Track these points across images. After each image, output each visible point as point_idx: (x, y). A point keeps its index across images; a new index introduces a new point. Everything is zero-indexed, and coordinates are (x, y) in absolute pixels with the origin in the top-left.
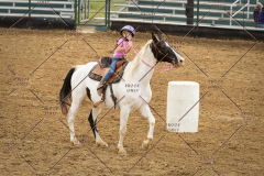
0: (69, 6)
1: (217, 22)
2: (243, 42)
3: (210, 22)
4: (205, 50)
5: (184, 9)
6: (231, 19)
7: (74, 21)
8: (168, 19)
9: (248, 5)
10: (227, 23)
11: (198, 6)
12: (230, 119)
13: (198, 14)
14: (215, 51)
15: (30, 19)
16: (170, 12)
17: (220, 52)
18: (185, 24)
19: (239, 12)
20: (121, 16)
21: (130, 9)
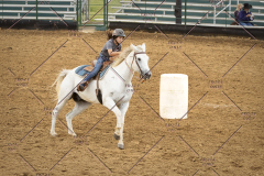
0: (71, 9)
1: (203, 21)
2: (226, 38)
3: (196, 21)
4: (192, 46)
5: (173, 10)
6: (215, 18)
7: (76, 22)
8: (159, 19)
9: (229, 5)
10: (211, 21)
11: (186, 8)
12: (215, 106)
13: (186, 14)
14: (201, 46)
15: (37, 21)
16: (161, 13)
17: (206, 48)
18: (174, 23)
19: (222, 11)
20: (117, 17)
21: (126, 11)
